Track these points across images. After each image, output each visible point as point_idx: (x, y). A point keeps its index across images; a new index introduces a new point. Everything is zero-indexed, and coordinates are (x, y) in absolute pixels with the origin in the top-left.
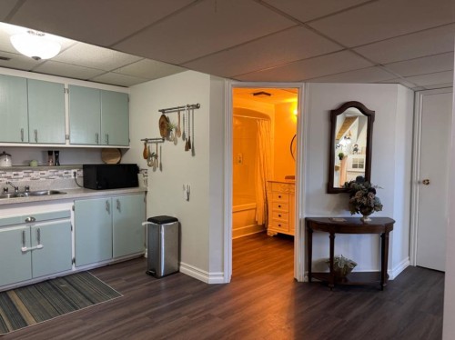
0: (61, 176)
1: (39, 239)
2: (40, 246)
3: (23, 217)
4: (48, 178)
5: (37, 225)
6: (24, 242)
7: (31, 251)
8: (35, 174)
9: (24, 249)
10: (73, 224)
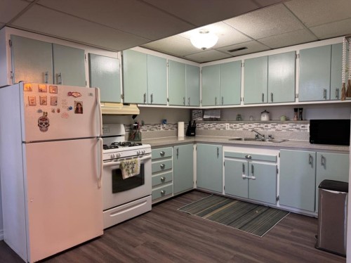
0: (298, 129)
1: (253, 172)
2: (253, 177)
3: (244, 154)
4: (287, 130)
5: (253, 162)
6: (244, 171)
7: (249, 179)
8: (279, 126)
9: (244, 176)
10: (279, 168)
